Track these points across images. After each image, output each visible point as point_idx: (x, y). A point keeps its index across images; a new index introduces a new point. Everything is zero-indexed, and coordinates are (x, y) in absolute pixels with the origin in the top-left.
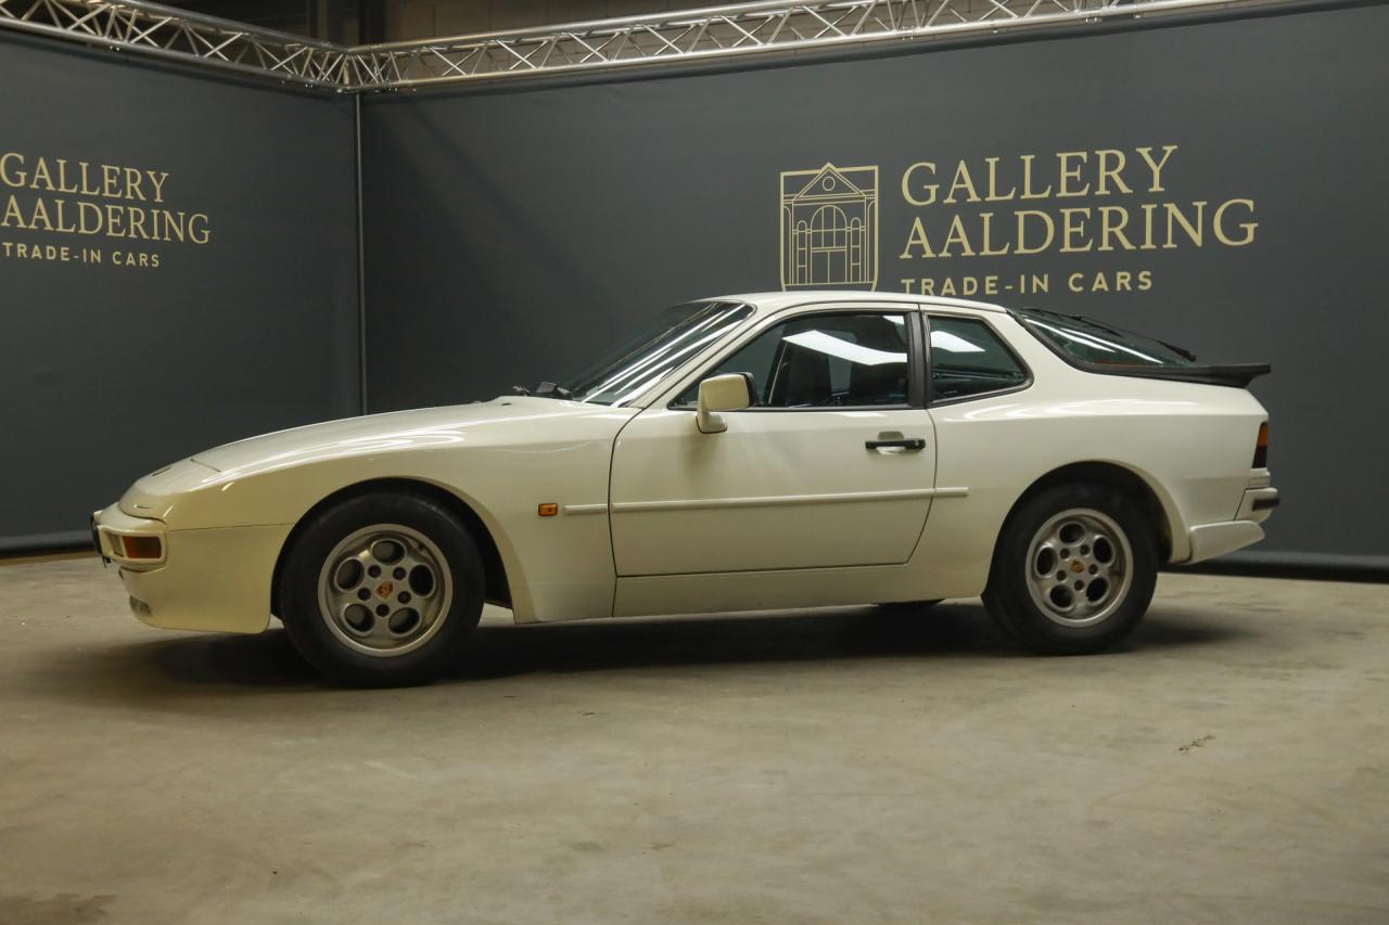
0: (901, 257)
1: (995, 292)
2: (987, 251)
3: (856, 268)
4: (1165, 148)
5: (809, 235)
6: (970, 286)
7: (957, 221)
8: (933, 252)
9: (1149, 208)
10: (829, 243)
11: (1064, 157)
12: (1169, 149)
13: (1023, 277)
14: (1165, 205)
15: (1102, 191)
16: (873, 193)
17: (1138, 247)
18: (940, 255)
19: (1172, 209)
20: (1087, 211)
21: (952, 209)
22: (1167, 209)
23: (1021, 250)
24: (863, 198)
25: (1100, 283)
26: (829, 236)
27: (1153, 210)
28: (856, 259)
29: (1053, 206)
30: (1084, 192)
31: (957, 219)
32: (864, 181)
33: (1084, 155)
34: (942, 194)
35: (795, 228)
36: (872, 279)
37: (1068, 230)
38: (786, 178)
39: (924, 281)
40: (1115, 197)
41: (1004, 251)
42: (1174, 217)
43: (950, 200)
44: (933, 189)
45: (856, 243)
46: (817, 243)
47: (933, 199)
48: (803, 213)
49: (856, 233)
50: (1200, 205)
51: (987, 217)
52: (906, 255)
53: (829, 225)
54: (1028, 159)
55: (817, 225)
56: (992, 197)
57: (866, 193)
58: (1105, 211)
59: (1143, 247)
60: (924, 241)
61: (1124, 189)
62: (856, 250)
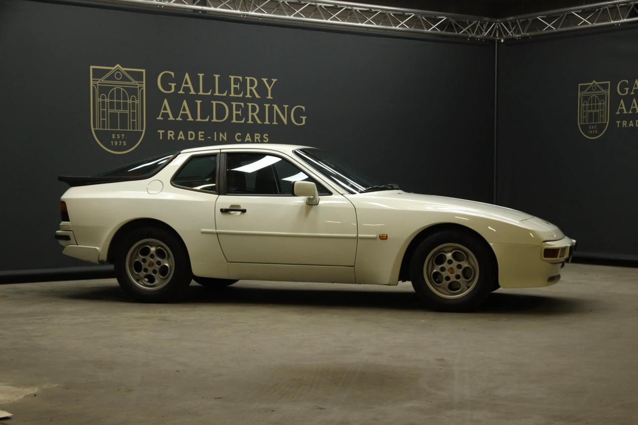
0: (158, 118)
1: (203, 139)
2: (199, 119)
3: (134, 123)
4: (272, 80)
5: (107, 102)
6: (192, 136)
7: (185, 103)
8: (174, 117)
9: (267, 106)
10: (118, 108)
11: (232, 77)
12: (274, 80)
13: (215, 133)
14: (273, 105)
15: (248, 96)
16: (143, 83)
17: (263, 123)
18: (177, 119)
19: (276, 107)
20: (242, 104)
21: (182, 97)
22: (273, 107)
23: (214, 120)
24: (137, 86)
25: (248, 138)
26: (118, 104)
27: (269, 106)
28: (134, 118)
29: (228, 100)
30: (241, 95)
31: (185, 101)
32: (138, 77)
33: (241, 78)
34: (178, 88)
35: (99, 98)
36: (142, 129)
37: (235, 112)
38: (93, 69)
39: (169, 132)
40: (253, 99)
41: (207, 120)
42: (276, 111)
43: (181, 92)
44: (173, 85)
45: (133, 109)
46: (112, 107)
47: (173, 90)
48: (104, 90)
49: (133, 104)
50: (286, 106)
51: (199, 102)
52: (160, 118)
53: (118, 98)
54: (217, 76)
55: (112, 97)
56: (201, 93)
57: (139, 83)
58: (250, 105)
59: (265, 123)
60: (169, 111)
61: (257, 96)
62: (134, 113)
